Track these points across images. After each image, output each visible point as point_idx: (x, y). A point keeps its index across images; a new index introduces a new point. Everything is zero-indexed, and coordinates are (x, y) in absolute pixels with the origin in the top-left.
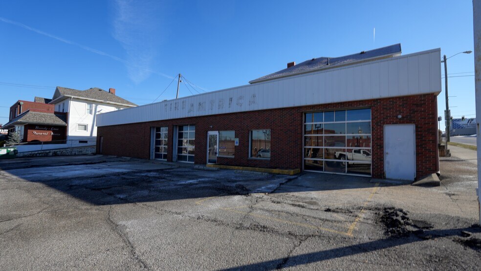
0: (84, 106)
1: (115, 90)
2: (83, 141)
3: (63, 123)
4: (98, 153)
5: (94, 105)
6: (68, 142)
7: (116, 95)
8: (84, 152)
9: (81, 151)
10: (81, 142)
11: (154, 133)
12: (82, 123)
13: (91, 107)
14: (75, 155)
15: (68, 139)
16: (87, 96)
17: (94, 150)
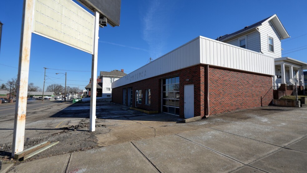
0: (109, 79)
1: (123, 70)
2: (108, 95)
3: (101, 88)
4: (112, 101)
5: (113, 78)
6: (102, 96)
7: (124, 72)
8: (107, 101)
9: (106, 100)
10: (108, 96)
11: (125, 92)
12: (108, 87)
13: (112, 80)
14: (103, 102)
15: (103, 94)
16: (110, 74)
17: (111, 100)
